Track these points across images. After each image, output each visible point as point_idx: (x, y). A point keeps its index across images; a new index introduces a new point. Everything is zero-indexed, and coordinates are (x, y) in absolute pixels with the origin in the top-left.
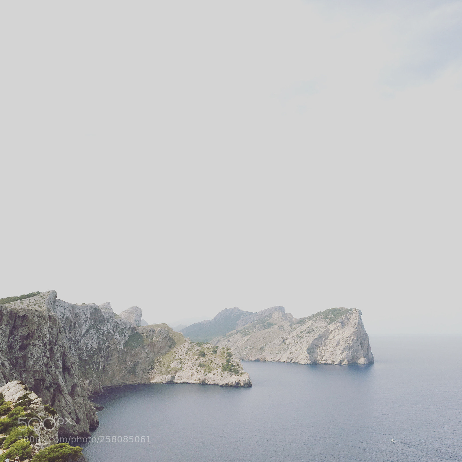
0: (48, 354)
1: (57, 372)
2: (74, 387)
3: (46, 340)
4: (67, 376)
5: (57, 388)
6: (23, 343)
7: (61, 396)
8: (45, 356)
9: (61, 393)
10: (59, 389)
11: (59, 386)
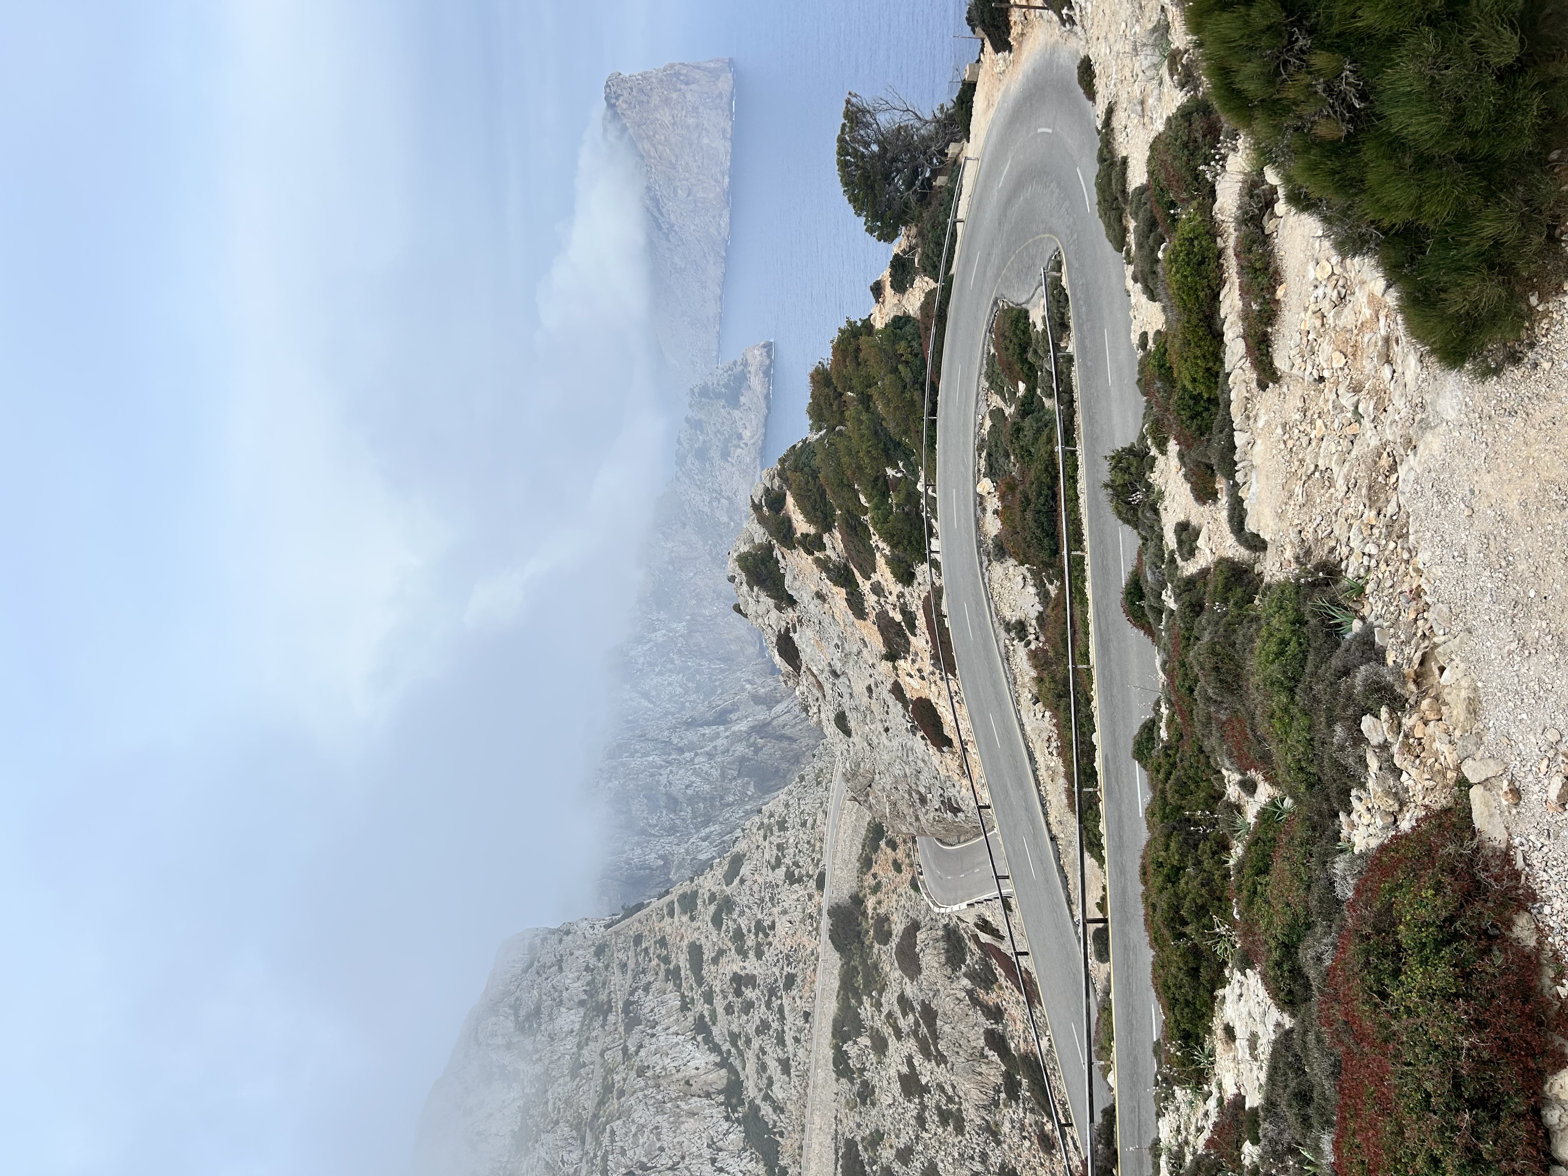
0: (688, 755)
1: (727, 734)
2: (757, 699)
3: (659, 761)
4: (734, 717)
5: (758, 733)
6: (665, 807)
7: (775, 723)
8: (692, 760)
9: (769, 723)
10: (761, 729)
11: (753, 729)
